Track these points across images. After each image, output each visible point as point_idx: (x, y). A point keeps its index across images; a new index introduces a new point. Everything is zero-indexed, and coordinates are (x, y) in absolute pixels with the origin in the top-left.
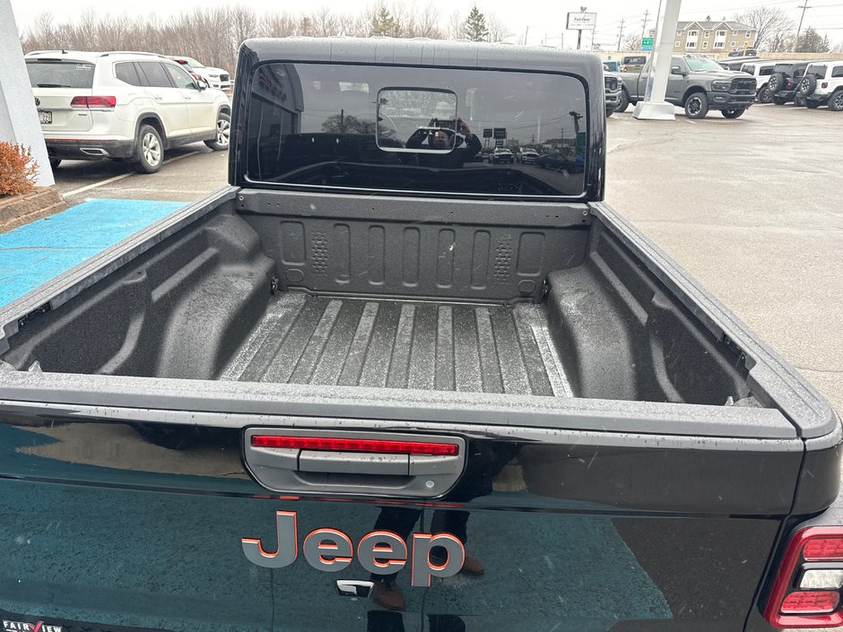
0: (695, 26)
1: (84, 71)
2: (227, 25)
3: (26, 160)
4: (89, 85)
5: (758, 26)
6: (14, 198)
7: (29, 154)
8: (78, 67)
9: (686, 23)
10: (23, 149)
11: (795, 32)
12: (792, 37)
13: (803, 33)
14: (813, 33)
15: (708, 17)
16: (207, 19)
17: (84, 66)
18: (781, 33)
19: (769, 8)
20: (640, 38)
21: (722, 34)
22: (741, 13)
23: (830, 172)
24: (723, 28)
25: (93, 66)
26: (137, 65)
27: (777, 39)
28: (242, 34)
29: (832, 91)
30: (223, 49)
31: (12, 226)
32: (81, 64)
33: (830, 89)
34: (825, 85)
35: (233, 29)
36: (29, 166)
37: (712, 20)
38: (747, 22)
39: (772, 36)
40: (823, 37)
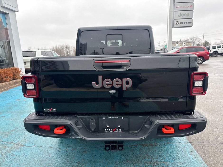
0: (177, 42)
1: (33, 53)
2: (64, 48)
3: (20, 71)
4: (35, 56)
5: (193, 41)
6: (18, 80)
7: (21, 70)
8: (32, 52)
9: (175, 41)
10: (20, 69)
11: (202, 42)
12: (202, 43)
13: (204, 42)
14: (207, 42)
15: (180, 40)
16: (58, 48)
17: (34, 52)
18: (199, 42)
19: (195, 37)
20: (164, 45)
21: (184, 43)
22: (188, 38)
23: (214, 67)
24: (184, 42)
25: (36, 52)
26: (45, 52)
27: (198, 44)
28: (67, 50)
29: (213, 52)
30: (62, 54)
31: (17, 86)
32: (33, 51)
33: (212, 52)
34: (211, 51)
35: (65, 49)
36: (21, 73)
37: (181, 40)
38: (190, 40)
39: (197, 43)
40: (209, 42)
